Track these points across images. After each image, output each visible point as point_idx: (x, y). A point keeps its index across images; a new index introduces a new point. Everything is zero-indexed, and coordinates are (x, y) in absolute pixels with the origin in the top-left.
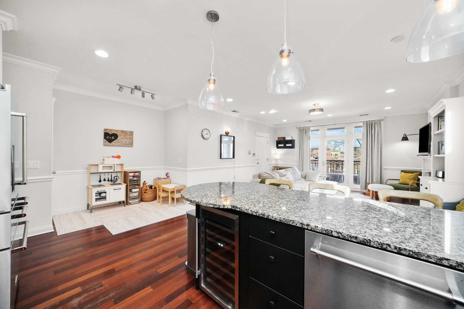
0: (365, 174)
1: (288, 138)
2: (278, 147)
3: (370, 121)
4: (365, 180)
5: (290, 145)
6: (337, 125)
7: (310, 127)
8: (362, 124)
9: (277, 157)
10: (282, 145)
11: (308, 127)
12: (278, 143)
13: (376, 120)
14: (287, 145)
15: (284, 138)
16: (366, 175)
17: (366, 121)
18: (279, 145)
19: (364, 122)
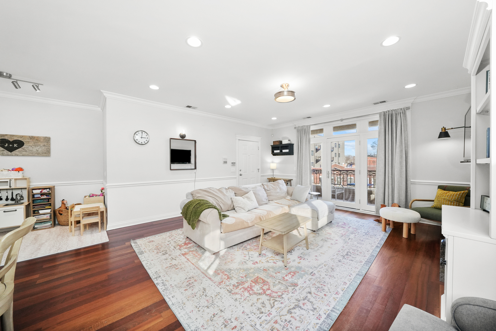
0: (383, 190)
1: (285, 142)
2: (274, 154)
3: (389, 111)
4: (383, 199)
5: (287, 151)
6: (344, 121)
7: (309, 126)
8: (377, 118)
9: (273, 166)
10: (278, 151)
11: (307, 126)
12: (274, 148)
13: (398, 109)
14: (284, 151)
15: (281, 142)
16: (383, 192)
17: (384, 112)
18: (275, 151)
19: (380, 114)
